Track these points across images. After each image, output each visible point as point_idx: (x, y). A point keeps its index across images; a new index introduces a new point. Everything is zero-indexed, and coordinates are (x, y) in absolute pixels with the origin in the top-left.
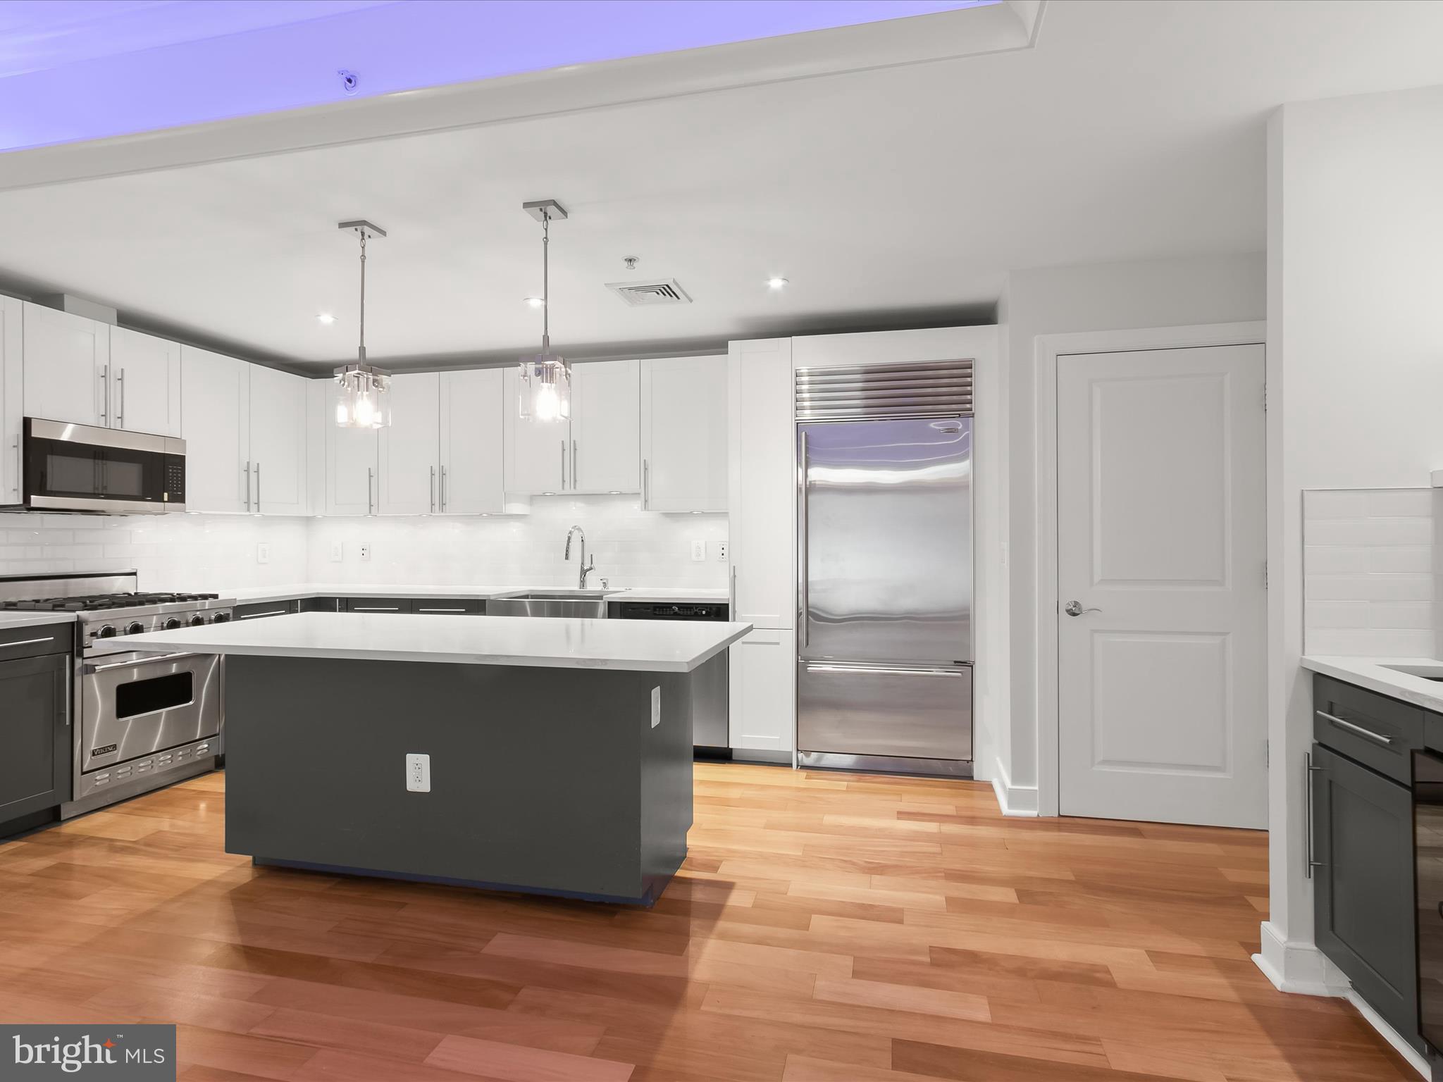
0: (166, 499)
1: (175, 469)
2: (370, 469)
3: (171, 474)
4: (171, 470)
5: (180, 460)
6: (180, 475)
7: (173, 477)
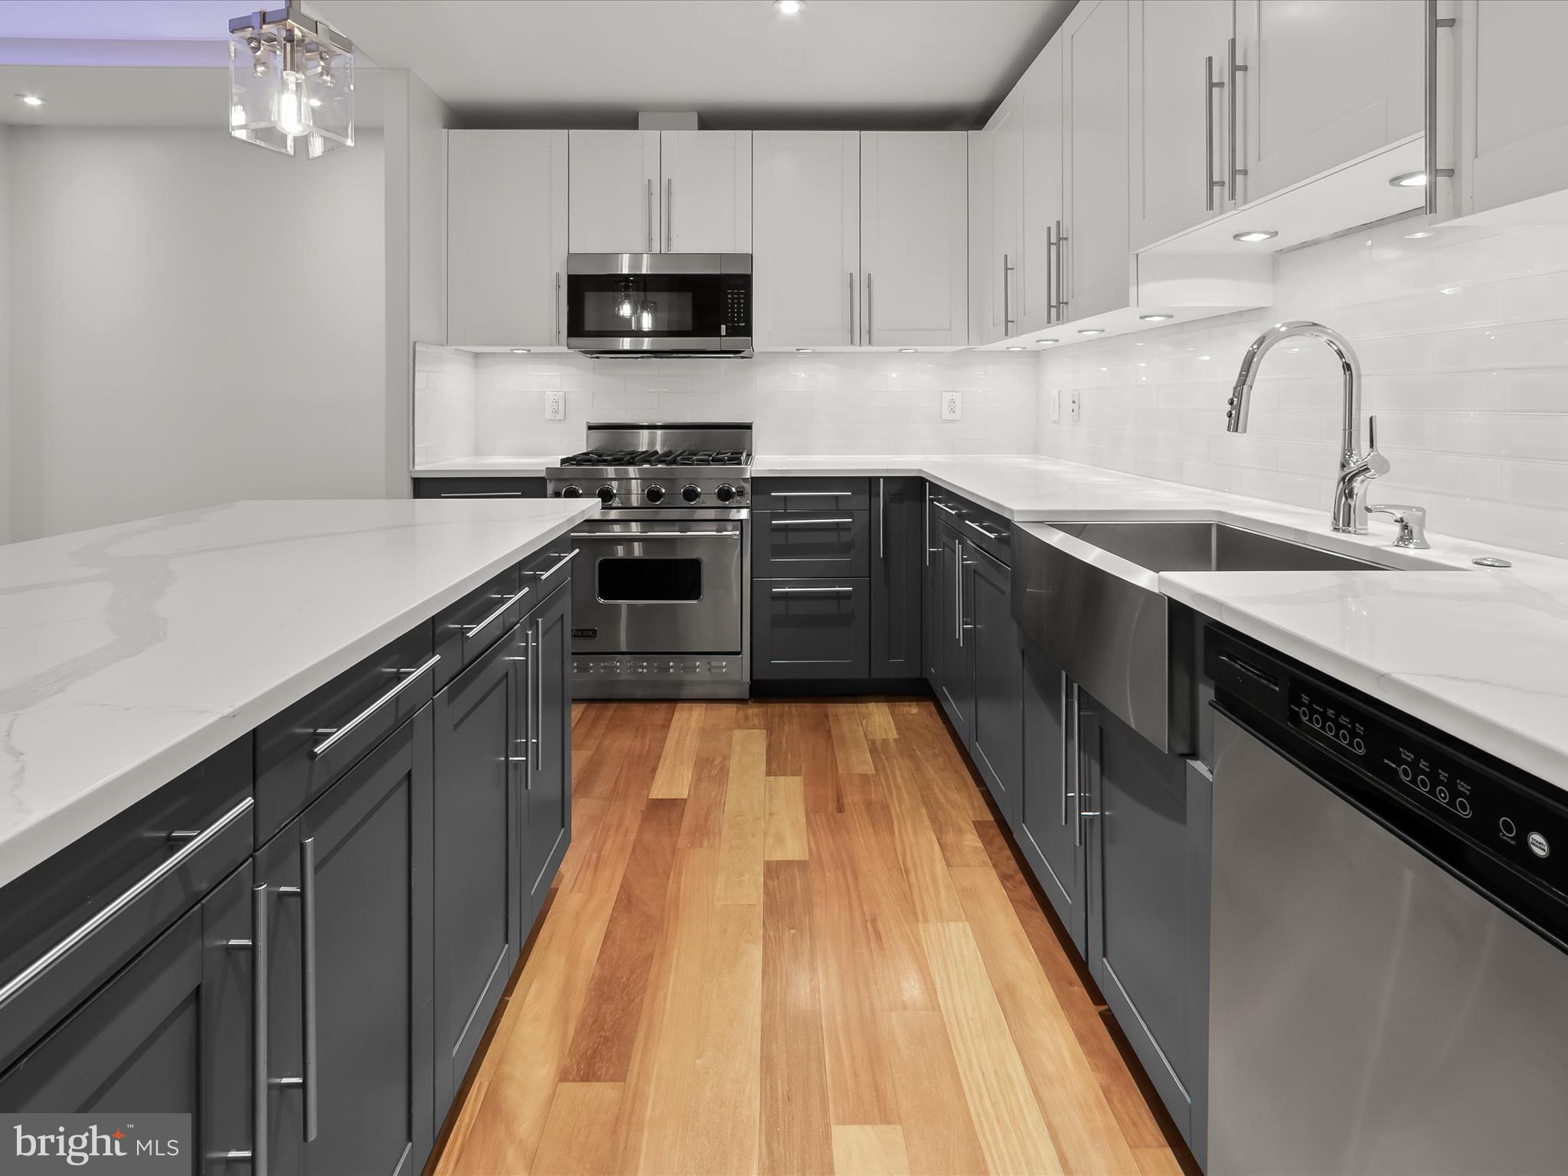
0: (723, 332)
1: (736, 294)
2: (1006, 256)
3: (730, 301)
4: (730, 296)
5: (744, 283)
6: (742, 301)
7: (733, 304)
